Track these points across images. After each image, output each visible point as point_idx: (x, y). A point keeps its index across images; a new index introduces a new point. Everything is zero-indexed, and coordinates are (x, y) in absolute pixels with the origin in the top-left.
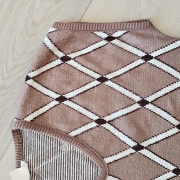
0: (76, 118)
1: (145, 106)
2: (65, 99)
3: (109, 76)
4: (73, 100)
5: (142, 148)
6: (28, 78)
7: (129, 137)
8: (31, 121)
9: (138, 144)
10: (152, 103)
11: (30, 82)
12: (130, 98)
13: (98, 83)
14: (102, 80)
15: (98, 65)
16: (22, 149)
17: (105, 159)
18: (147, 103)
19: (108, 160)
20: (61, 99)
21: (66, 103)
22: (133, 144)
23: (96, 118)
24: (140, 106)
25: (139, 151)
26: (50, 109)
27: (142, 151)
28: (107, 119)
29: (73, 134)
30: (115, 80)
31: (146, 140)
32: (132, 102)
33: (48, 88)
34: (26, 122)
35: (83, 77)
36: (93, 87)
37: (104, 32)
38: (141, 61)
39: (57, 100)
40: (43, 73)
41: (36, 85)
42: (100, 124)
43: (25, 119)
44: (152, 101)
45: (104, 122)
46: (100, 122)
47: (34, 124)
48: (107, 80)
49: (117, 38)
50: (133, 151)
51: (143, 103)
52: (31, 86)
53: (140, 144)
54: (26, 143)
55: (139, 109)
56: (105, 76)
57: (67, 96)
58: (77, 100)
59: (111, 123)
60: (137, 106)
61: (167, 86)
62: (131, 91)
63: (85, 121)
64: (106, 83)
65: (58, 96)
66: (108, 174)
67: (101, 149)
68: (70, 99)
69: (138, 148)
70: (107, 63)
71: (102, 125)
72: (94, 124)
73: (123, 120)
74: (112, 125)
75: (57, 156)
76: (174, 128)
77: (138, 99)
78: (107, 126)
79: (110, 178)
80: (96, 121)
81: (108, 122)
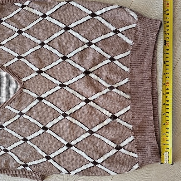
0: (6, 56)
1: (43, 47)
3: (23, 30)
4: (5, 46)
5: (42, 72)
7: (34, 66)
9: (40, 70)
12: (35, 42)
13: (18, 34)
14: (20, 32)
15: (18, 23)
17: (22, 79)
18: (45, 44)
19: (24, 80)
21: (1, 47)
22: (36, 69)
23: (17, 55)
24: (41, 47)
25: (40, 74)
27: (42, 74)
28: (23, 55)
29: (6, 65)
30: (27, 31)
31: (44, 67)
35: (9, 31)
36: (16, 37)
37: (20, 3)
38: (41, 19)
42: (19, 59)
44: (47, 43)
45: (21, 57)
46: (19, 57)
48: (22, 32)
49: (27, 6)
50: (37, 74)
51: (42, 44)
53: (41, 69)
55: (40, 48)
56: (21, 30)
57: (2, 43)
58: (7, 45)
59: (26, 58)
60: (39, 47)
61: (56, 33)
62: (36, 38)
63: (11, 57)
64: (22, 34)
66: (24, 88)
67: (19, 73)
68: (3, 45)
69: (40, 72)
70: (22, 21)
71: (20, 60)
72: (16, 59)
73: (31, 55)
74: (26, 59)
76: (60, 59)
77: (39, 42)
78: (23, 60)
79: (25, 90)
80: (17, 57)
81: (24, 57)
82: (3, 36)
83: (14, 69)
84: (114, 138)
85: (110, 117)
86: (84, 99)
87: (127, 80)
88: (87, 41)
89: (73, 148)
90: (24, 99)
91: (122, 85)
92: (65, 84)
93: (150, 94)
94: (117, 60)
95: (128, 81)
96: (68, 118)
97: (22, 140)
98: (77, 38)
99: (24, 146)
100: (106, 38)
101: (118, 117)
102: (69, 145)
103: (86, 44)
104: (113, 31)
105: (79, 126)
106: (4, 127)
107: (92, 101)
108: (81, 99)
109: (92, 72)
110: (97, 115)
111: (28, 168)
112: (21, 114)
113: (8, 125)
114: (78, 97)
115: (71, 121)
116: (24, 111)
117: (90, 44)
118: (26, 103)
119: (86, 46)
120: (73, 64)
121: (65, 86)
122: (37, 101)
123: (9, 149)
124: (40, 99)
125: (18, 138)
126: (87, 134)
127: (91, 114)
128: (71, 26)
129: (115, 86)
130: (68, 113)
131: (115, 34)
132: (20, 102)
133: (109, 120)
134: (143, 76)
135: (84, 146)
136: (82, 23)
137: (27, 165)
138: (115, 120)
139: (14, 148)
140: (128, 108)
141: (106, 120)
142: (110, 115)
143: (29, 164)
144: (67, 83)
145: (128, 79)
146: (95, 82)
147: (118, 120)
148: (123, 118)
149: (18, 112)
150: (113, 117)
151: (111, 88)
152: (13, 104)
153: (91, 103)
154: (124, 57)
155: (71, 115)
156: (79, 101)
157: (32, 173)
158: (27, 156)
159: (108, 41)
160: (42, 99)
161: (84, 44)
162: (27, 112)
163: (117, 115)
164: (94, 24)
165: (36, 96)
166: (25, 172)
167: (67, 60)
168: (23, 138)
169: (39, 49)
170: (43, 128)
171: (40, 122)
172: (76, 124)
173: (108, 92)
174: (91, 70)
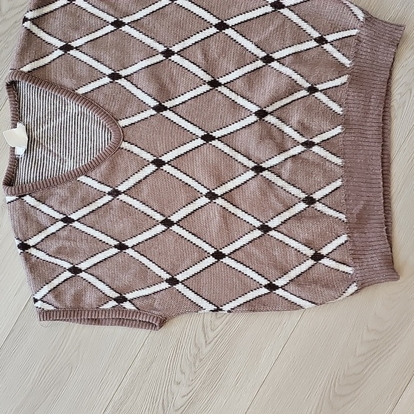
0: (84, 72)
1: (170, 58)
2: (72, 48)
3: (126, 20)
4: (81, 49)
5: (166, 109)
6: (25, 20)
7: (149, 95)
8: (29, 72)
9: (160, 104)
10: (178, 53)
11: (28, 24)
12: (152, 48)
13: (112, 28)
14: (118, 24)
15: (114, 7)
16: (19, 108)
17: (120, 122)
18: (173, 53)
19: (123, 123)
20: (67, 48)
21: (71, 52)
22: (153, 103)
23: (110, 72)
24: (164, 58)
25: (161, 113)
26: (54, 60)
27: (164, 113)
28: (123, 73)
29: (81, 91)
30: (134, 24)
31: (170, 100)
32: (153, 53)
33: (50, 35)
34: (22, 72)
35: (93, 21)
36: (107, 34)
39: (61, 48)
40: (44, 15)
41: (35, 29)
42: (114, 79)
43: (21, 69)
44: (179, 52)
45: (119, 77)
46: (115, 76)
47: (33, 76)
48: (124, 24)
50: (154, 112)
51: (168, 53)
52: (29, 30)
53: (163, 104)
54: (24, 102)
55: (162, 61)
56: (120, 20)
57: (74, 44)
58: (86, 49)
59: (129, 78)
60: (161, 57)
61: (198, 33)
62: (153, 39)
63: (95, 75)
64: (123, 28)
65: (63, 44)
66: (123, 140)
67: (114, 108)
68: (77, 48)
69: (160, 108)
71: (116, 81)
72: (107, 80)
73: (142, 74)
74: (129, 81)
75: (62, 119)
76: (204, 84)
77: (161, 48)
78: (122, 82)
79: (125, 145)
80: (110, 76)
81: (125, 77)
82: (77, 29)
83: (100, 98)
84: (311, 238)
85: (303, 201)
86: (251, 165)
87: (338, 130)
88: (263, 54)
89: (226, 260)
90: (122, 162)
91: (328, 139)
92: (214, 134)
93: (379, 158)
94: (321, 91)
95: (340, 131)
96: (220, 201)
97: (115, 247)
98: (242, 46)
99: (119, 258)
100: (301, 51)
101: (318, 201)
102: (218, 255)
103: (261, 59)
104: (315, 40)
105: (239, 217)
106: (73, 221)
107: (267, 169)
108: (245, 166)
109: (271, 113)
110: (277, 196)
111: (127, 305)
112: (115, 193)
113: (84, 216)
114: (240, 162)
115: (224, 208)
116: (122, 188)
117: (268, 59)
118: (126, 170)
119: (260, 63)
120: (233, 96)
121: (214, 138)
122: (153, 167)
123: (83, 266)
124: (159, 163)
125: (107, 244)
126: (258, 233)
127: (264, 194)
128: (230, 22)
129: (316, 140)
130: (219, 192)
131: (317, 44)
132: (113, 168)
133: (302, 206)
134: (368, 124)
135: (249, 256)
136: (253, 19)
137: (125, 300)
138: (312, 206)
139: (94, 265)
140: (339, 183)
141: (294, 205)
142: (303, 196)
143: (129, 296)
144: (217, 134)
145: (340, 127)
146: (276, 134)
147: (319, 206)
148: (328, 201)
149: (108, 189)
150: (310, 201)
151: (309, 144)
152: (97, 173)
153: (265, 173)
154: (335, 87)
155: (225, 196)
156: (241, 169)
157: (138, 314)
158: (125, 279)
159: (305, 56)
160: (163, 163)
161: (257, 58)
162: (129, 189)
163: (317, 196)
164: (277, 22)
165: (151, 158)
166: (121, 313)
167: (219, 89)
168: (116, 243)
169: (159, 62)
170: (163, 223)
171: (156, 211)
172: (233, 214)
173: (303, 152)
174: (269, 109)
